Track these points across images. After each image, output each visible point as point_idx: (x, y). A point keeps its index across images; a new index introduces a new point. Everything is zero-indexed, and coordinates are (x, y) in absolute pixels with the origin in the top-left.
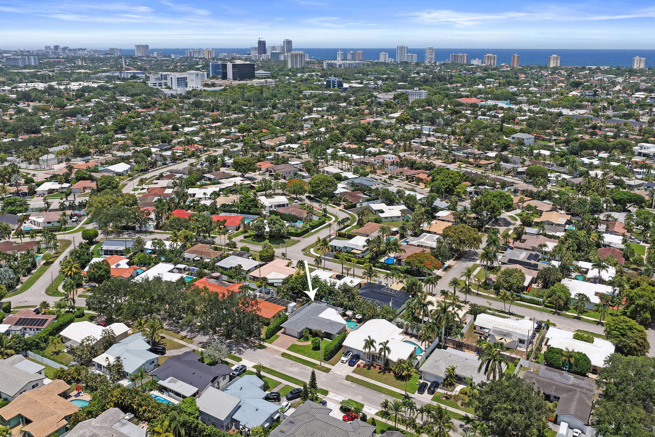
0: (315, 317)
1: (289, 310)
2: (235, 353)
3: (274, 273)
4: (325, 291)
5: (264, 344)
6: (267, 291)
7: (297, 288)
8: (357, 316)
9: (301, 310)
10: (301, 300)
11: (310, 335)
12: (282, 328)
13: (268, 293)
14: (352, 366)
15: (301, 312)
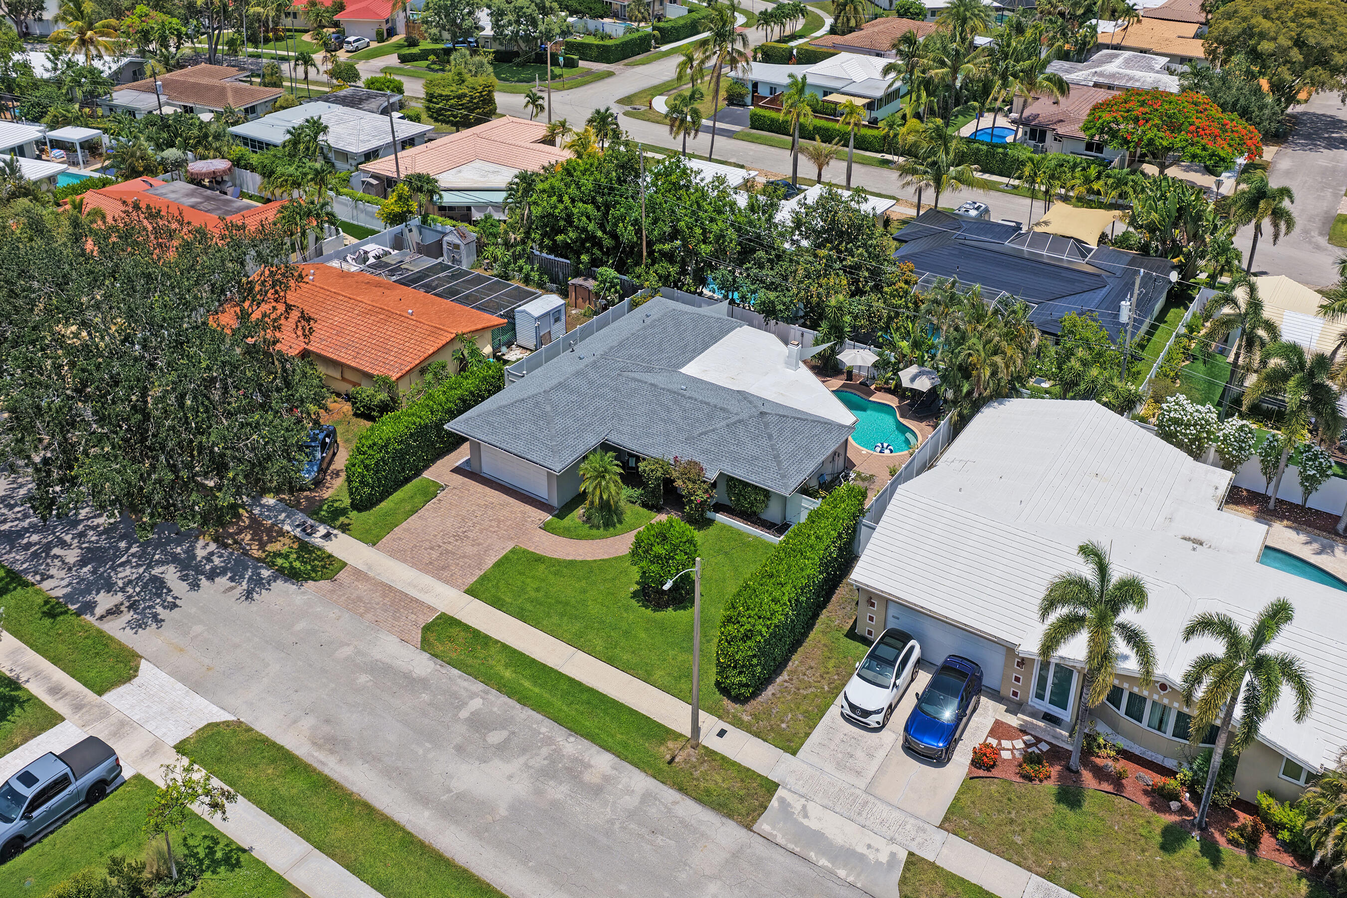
0: (659, 379)
1: (526, 334)
2: (114, 612)
3: (478, 164)
4: (721, 236)
5: (330, 547)
6: (430, 238)
7: (569, 219)
8: (906, 376)
9: (586, 334)
10: (591, 284)
11: (627, 492)
12: (457, 441)
13: (435, 249)
14: (938, 759)
15: (582, 348)
